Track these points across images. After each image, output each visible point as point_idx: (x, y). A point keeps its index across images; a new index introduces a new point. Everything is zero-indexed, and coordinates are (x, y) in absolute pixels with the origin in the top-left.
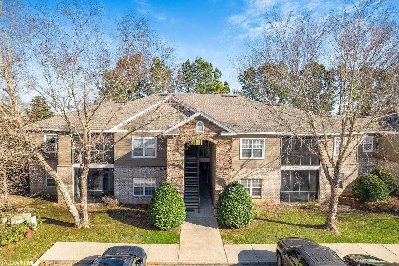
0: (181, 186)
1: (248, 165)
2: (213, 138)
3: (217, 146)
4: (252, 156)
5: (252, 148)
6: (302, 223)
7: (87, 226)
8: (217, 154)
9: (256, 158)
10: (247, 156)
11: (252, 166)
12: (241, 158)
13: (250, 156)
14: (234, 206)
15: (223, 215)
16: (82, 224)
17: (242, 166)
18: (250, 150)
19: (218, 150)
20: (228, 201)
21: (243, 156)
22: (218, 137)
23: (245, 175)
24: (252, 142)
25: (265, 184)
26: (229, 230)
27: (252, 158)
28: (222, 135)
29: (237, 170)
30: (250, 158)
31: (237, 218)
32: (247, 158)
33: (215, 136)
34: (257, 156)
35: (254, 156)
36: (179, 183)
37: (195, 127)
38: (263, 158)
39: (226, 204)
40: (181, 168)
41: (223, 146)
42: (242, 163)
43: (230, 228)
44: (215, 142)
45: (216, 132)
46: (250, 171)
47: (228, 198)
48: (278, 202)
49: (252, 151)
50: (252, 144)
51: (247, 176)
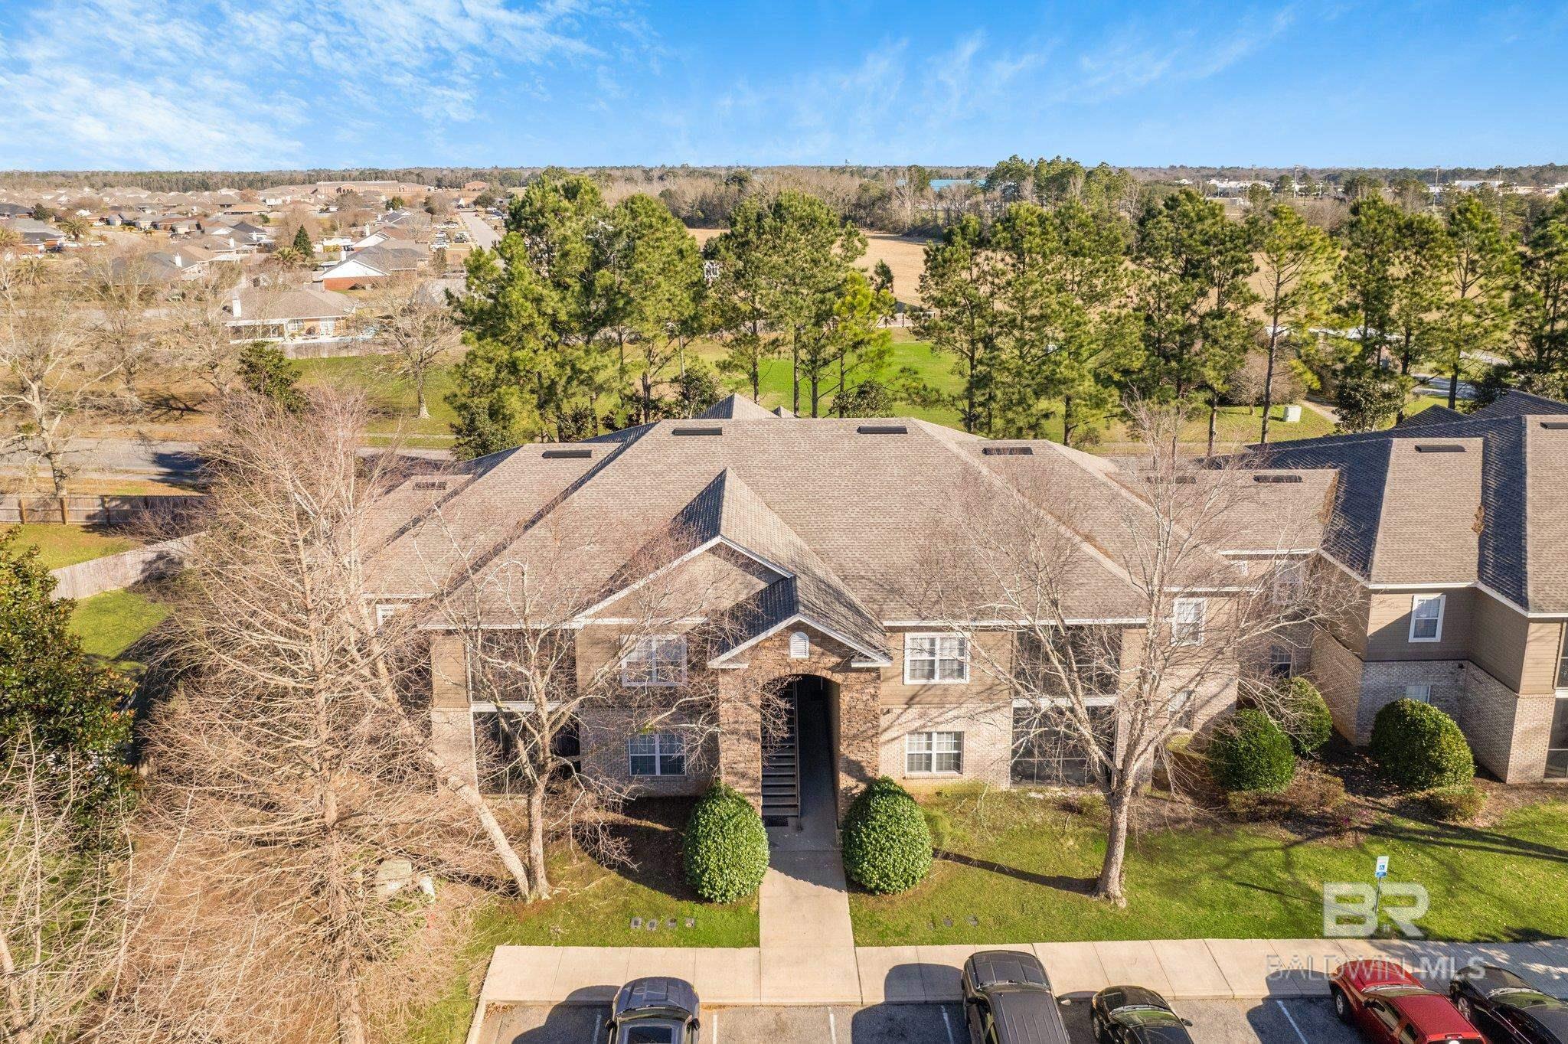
0: (756, 780)
1: (928, 697)
2: (833, 669)
3: (842, 688)
4: (937, 676)
5: (937, 658)
6: (1047, 873)
7: (545, 897)
8: (844, 707)
9: (948, 681)
10: (923, 677)
11: (936, 700)
12: (908, 681)
13: (931, 674)
14: (882, 850)
15: (857, 864)
16: (534, 892)
17: (910, 702)
18: (932, 663)
19: (845, 699)
20: (868, 836)
21: (913, 677)
22: (844, 667)
23: (917, 724)
24: (938, 642)
25: (968, 744)
26: (871, 898)
27: (936, 680)
28: (854, 665)
29: (897, 711)
30: (932, 682)
31: (887, 876)
32: (923, 681)
33: (838, 665)
34: (951, 675)
35: (943, 677)
36: (751, 772)
37: (787, 645)
38: (967, 680)
39: (862, 841)
40: (756, 739)
41: (858, 687)
42: (909, 694)
43: (871, 892)
44: (838, 678)
45: (840, 656)
46: (933, 712)
47: (867, 827)
48: (1005, 785)
49: (937, 665)
50: (937, 647)
51: (924, 726)
